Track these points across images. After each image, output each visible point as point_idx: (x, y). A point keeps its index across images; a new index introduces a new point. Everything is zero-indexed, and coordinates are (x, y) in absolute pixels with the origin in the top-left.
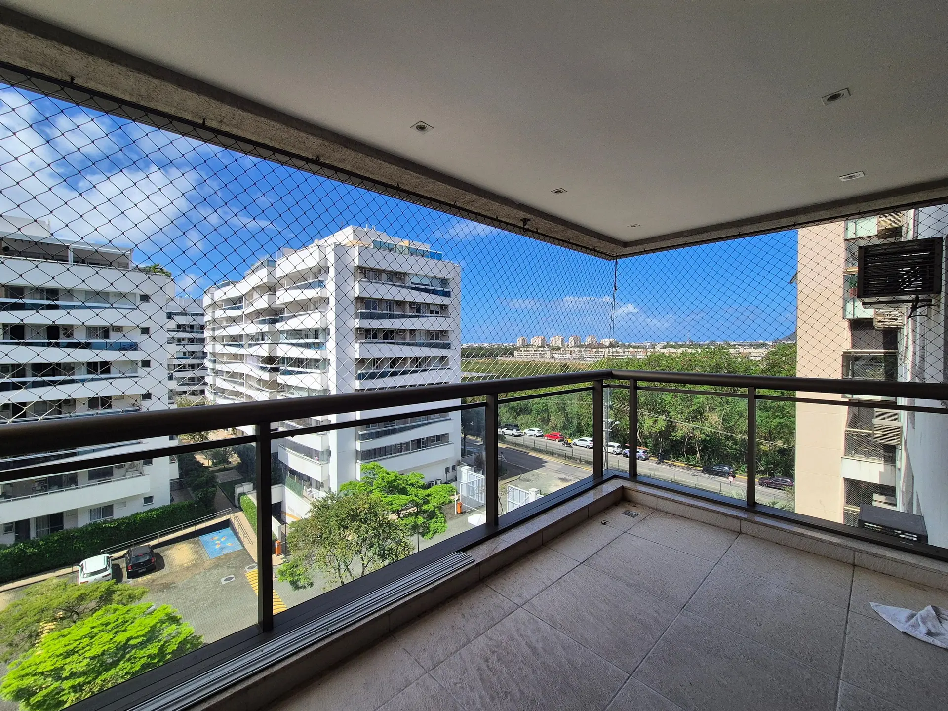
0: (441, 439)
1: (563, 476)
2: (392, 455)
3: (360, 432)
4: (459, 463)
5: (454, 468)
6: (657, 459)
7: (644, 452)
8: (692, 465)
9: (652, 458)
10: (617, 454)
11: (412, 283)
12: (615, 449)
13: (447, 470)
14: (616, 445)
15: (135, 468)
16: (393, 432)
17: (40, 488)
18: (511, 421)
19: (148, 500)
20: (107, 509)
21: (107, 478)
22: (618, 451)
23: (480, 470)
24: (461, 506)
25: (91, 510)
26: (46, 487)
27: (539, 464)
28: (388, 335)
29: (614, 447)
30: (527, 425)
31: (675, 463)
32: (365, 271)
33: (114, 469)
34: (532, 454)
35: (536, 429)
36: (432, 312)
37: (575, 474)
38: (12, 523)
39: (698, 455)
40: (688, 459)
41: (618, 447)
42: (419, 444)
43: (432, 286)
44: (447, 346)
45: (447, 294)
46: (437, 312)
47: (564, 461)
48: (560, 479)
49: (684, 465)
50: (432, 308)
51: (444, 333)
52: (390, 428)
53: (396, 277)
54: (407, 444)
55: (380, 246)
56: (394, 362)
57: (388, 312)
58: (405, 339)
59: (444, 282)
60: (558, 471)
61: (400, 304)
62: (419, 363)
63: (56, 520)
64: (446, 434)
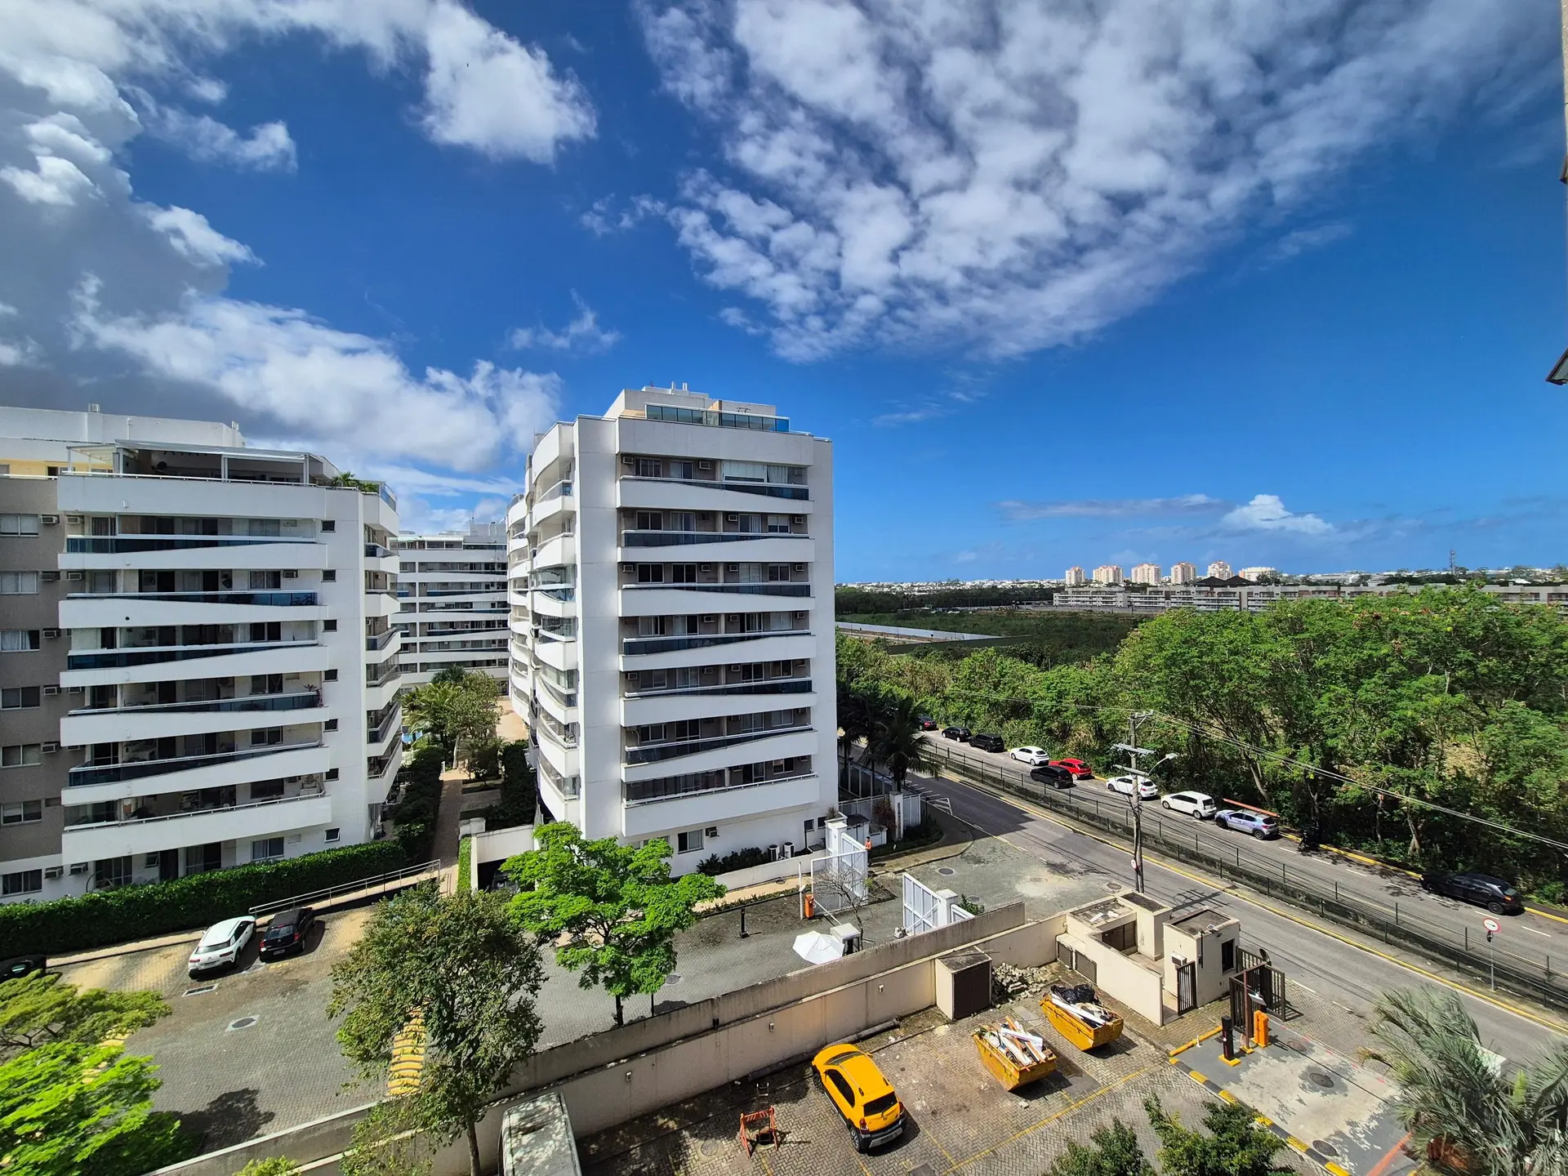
0: (796, 766)
1: (1058, 859)
2: (689, 793)
3: (627, 749)
4: (832, 815)
5: (821, 822)
6: (1300, 840)
7: (1265, 821)
8: (1394, 864)
9: (1290, 836)
10: (1202, 818)
11: (727, 478)
12: (1200, 807)
13: (808, 825)
14: (1201, 797)
15: (313, 784)
16: (695, 749)
17: (189, 805)
18: (992, 729)
19: (333, 834)
20: (274, 844)
21: (274, 796)
22: (1206, 811)
23: (881, 830)
24: (811, 905)
25: (254, 843)
26: (197, 803)
27: (1014, 821)
28: (685, 574)
29: (1194, 801)
30: (1020, 739)
31: (1350, 855)
32: (637, 462)
33: (285, 783)
34: (1008, 800)
35: (1035, 749)
36: (773, 529)
37: (1088, 857)
38: (156, 852)
39: (1414, 841)
40: (1386, 850)
41: (1206, 803)
42: (747, 775)
43: (768, 481)
44: (805, 592)
45: (803, 495)
46: (784, 529)
47: (1075, 825)
48: (1049, 865)
49: (1372, 862)
50: (771, 522)
51: (800, 568)
52: (688, 742)
53: (698, 469)
54: (720, 773)
55: (658, 415)
56: (693, 622)
57: (684, 532)
58: (716, 580)
59: (796, 472)
60: (1053, 846)
61: (707, 517)
62: (745, 625)
63: (211, 854)
64: (804, 757)
